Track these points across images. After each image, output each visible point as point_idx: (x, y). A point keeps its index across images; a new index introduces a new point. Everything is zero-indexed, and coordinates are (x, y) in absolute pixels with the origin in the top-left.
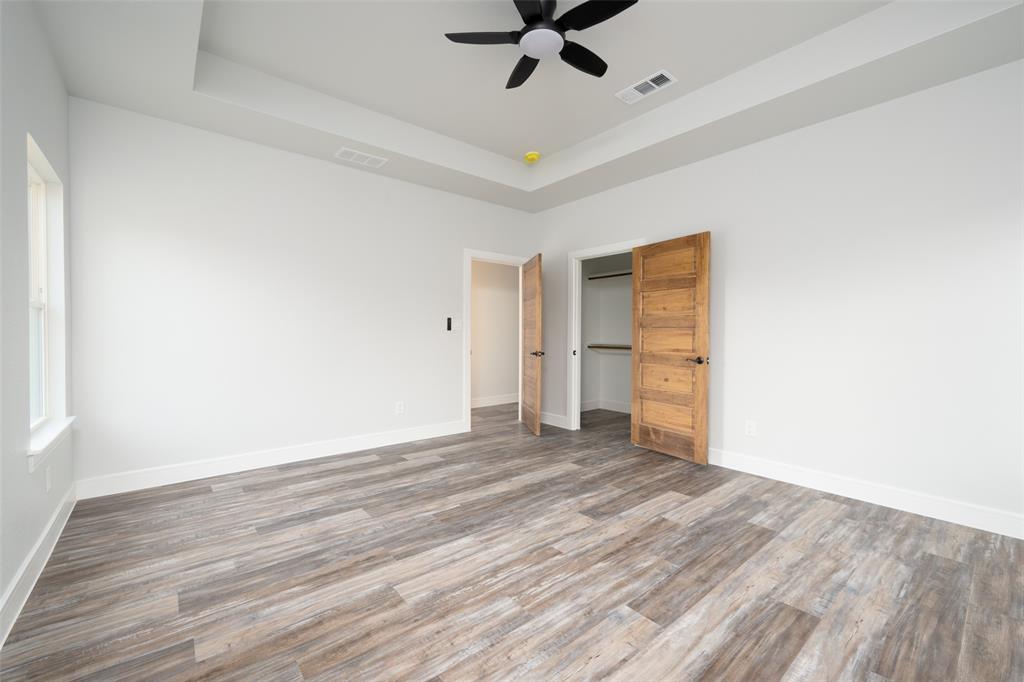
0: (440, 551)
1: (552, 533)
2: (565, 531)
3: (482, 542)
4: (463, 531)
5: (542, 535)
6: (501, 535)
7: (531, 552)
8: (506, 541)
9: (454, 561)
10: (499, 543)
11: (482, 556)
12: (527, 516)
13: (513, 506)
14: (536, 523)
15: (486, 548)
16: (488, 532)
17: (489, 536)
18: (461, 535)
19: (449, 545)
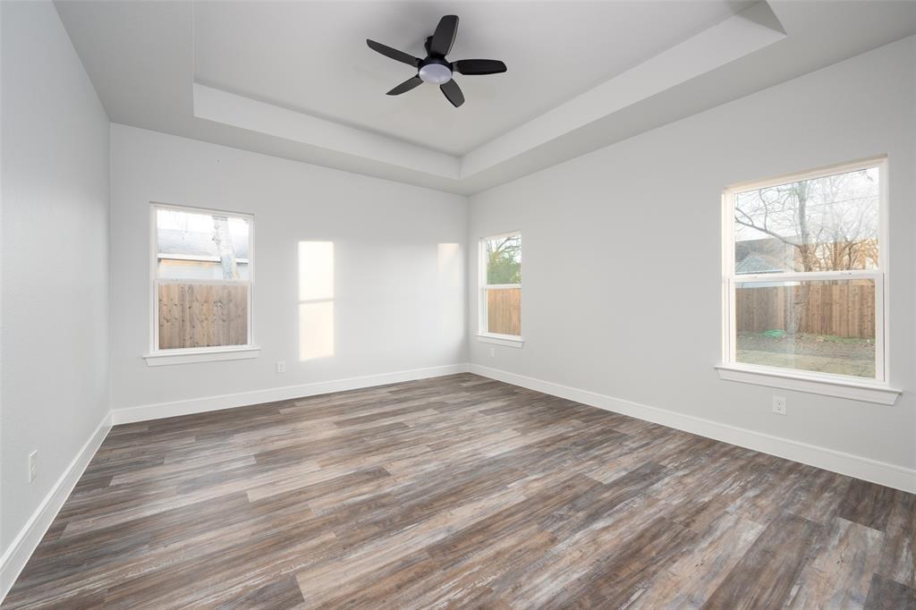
0: (506, 449)
1: (426, 458)
2: (415, 459)
3: (479, 454)
4: (496, 461)
5: (434, 457)
6: (465, 458)
7: (447, 447)
8: (463, 454)
9: (495, 444)
10: (467, 453)
11: (478, 445)
12: (441, 472)
13: (453, 484)
14: (435, 466)
15: (476, 450)
16: (476, 459)
17: (475, 457)
18: (497, 458)
19: (502, 452)
